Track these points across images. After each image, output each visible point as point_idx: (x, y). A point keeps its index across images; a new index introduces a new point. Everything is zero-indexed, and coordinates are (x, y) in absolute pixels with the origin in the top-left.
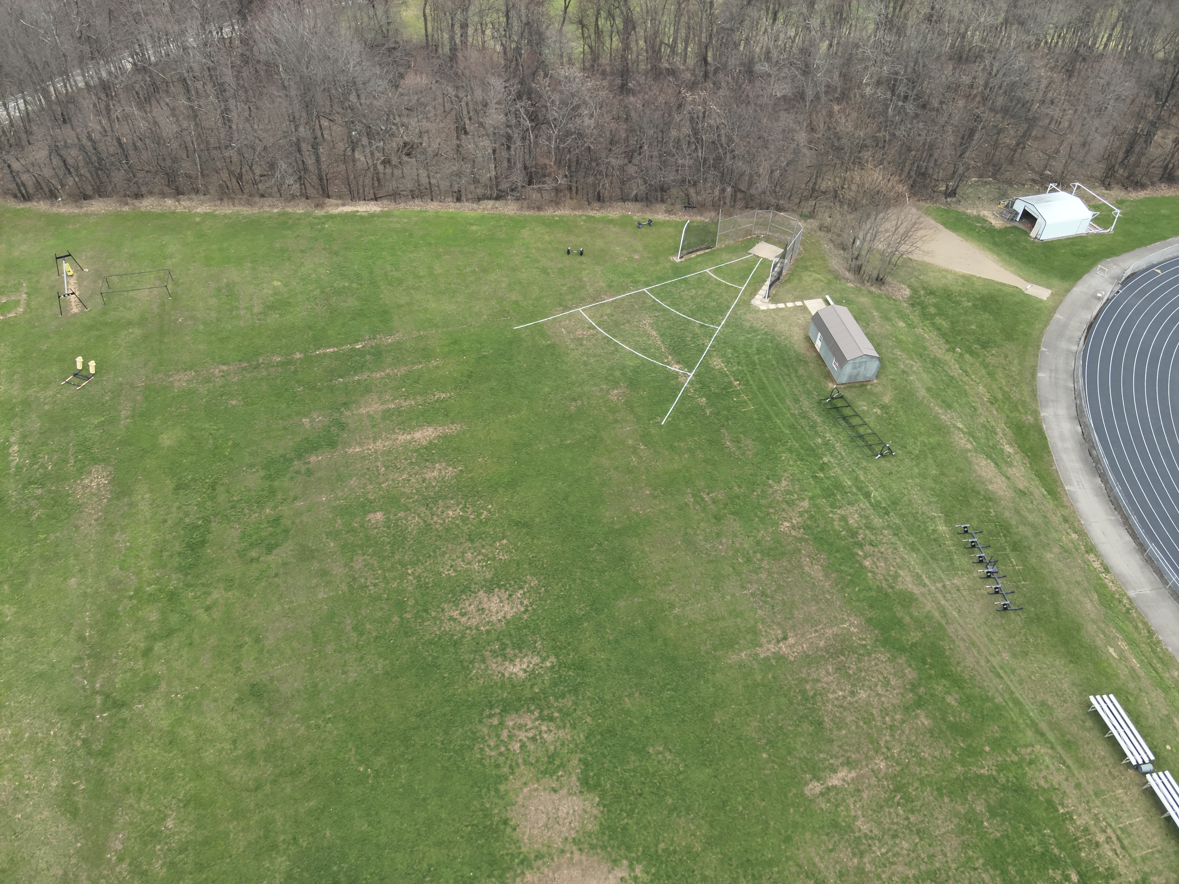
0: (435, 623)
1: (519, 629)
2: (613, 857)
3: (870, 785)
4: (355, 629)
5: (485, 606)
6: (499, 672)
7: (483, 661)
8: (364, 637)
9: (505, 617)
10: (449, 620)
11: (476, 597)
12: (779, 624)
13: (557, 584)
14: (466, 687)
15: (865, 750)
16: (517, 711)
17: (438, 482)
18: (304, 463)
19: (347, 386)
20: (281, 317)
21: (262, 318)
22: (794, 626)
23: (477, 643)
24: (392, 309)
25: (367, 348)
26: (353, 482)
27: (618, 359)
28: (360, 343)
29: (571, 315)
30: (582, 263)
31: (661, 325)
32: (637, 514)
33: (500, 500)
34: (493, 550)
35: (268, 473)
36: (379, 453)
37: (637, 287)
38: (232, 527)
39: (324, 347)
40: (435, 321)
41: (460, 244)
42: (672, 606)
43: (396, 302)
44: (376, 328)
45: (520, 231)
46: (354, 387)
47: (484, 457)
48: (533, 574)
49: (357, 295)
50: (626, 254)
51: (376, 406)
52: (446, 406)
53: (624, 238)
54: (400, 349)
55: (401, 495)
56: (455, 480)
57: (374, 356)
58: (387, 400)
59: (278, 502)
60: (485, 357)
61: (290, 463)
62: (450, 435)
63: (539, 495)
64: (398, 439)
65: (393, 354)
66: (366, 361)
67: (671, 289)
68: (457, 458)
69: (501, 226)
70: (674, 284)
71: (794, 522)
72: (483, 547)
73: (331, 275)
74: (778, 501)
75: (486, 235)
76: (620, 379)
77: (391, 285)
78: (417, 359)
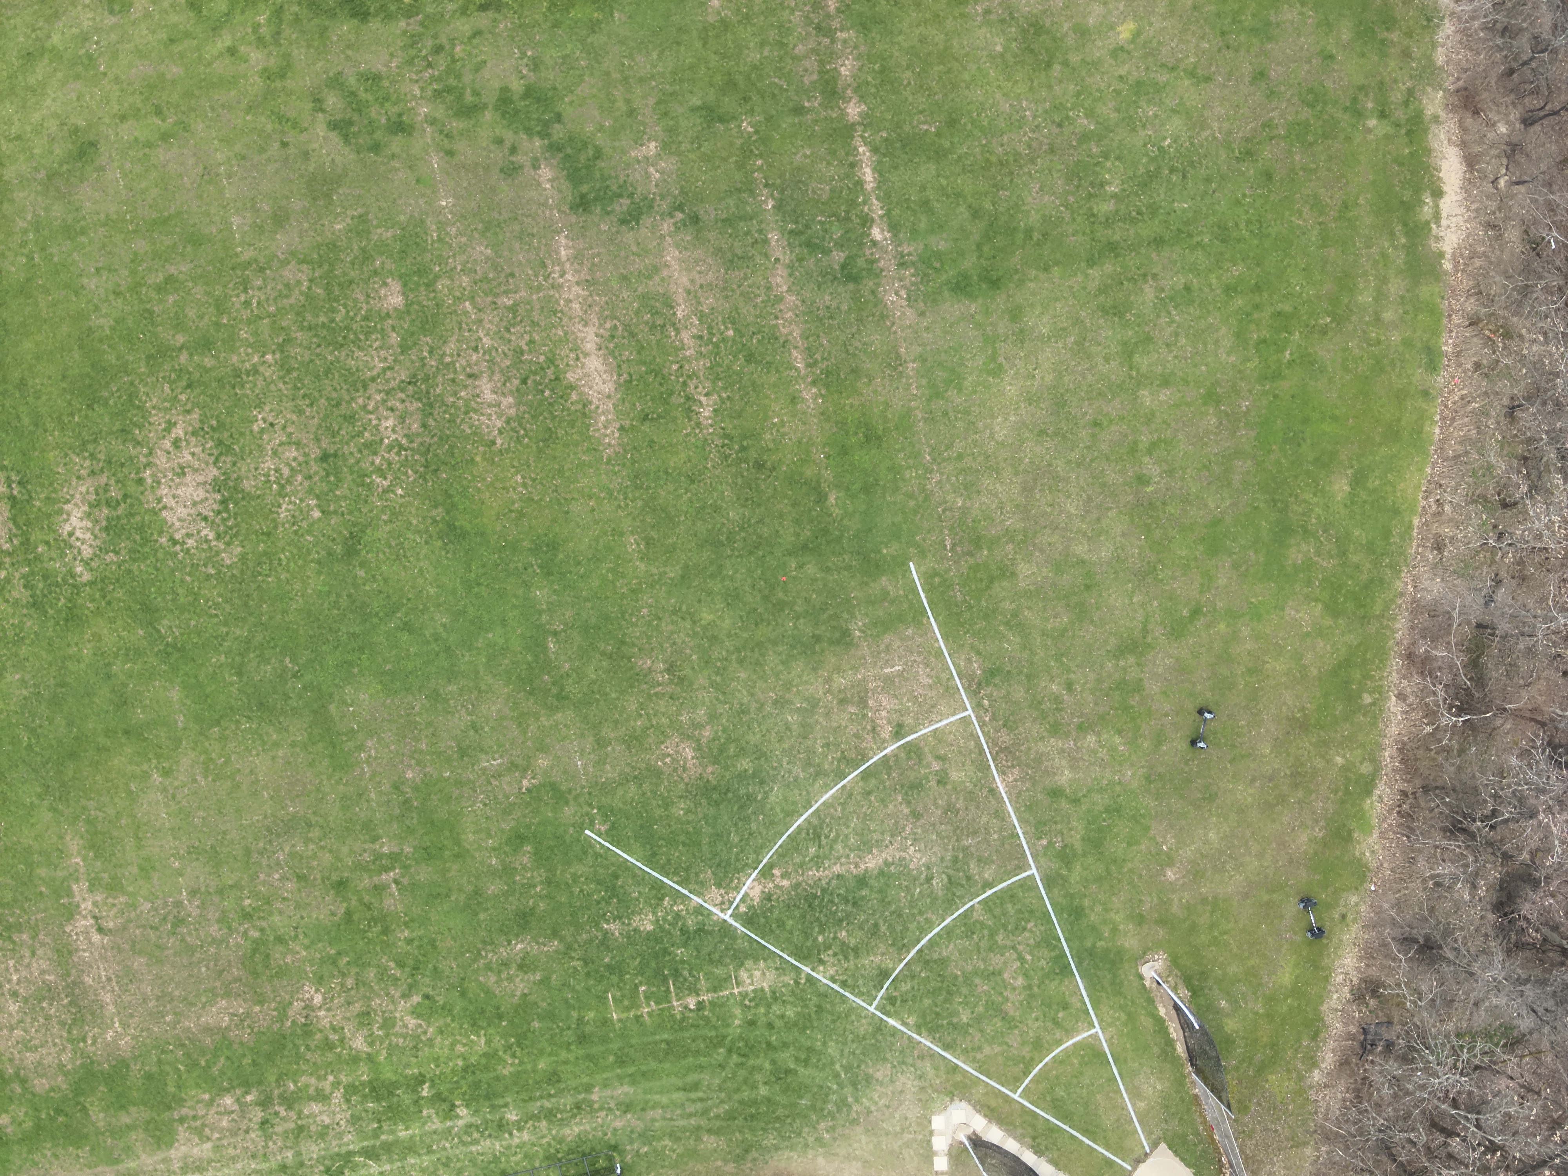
0: (165, 400)
1: (141, 529)
4: (170, 279)
5: (188, 478)
7: (93, 473)
8: (153, 294)
9: (165, 507)
10: (169, 422)
11: (207, 464)
12: (125, 928)
13: (220, 595)
17: (467, 402)
18: (536, 159)
19: (751, 219)
20: (992, 57)
21: (993, 17)
22: (120, 950)
23: (122, 465)
24: (1004, 296)
25: (868, 252)
26: (482, 250)
27: (790, 772)
28: (888, 235)
29: (950, 691)
30: (1159, 740)
31: (900, 885)
32: (360, 748)
33: (413, 511)
34: (300, 495)
35: (516, 98)
36: (551, 292)
37: (1045, 855)
38: (392, 55)
39: (879, 162)
40: (952, 393)
41: (1269, 452)
42: (167, 773)
43: (1032, 305)
44: (938, 265)
45: (1317, 600)
46: (747, 233)
47: (525, 485)
48: (243, 558)
49: (1067, 216)
50: (1188, 852)
51: (685, 280)
52: (675, 419)
53: (1260, 856)
54: (860, 320)
55: (441, 337)
56: (468, 431)
57: (843, 267)
58: (699, 303)
59: (444, 125)
60: (821, 498)
61: (539, 133)
62: (590, 425)
63: (420, 581)
64: (586, 325)
65: (845, 307)
66: (826, 252)
67: (1031, 931)
68: (526, 435)
69: (1343, 554)
70: (1049, 941)
71: (322, 1013)
72: (310, 477)
73: (1153, 151)
74: (370, 999)
75: (1304, 514)
76: (726, 768)
77: (1103, 290)
78: (823, 359)
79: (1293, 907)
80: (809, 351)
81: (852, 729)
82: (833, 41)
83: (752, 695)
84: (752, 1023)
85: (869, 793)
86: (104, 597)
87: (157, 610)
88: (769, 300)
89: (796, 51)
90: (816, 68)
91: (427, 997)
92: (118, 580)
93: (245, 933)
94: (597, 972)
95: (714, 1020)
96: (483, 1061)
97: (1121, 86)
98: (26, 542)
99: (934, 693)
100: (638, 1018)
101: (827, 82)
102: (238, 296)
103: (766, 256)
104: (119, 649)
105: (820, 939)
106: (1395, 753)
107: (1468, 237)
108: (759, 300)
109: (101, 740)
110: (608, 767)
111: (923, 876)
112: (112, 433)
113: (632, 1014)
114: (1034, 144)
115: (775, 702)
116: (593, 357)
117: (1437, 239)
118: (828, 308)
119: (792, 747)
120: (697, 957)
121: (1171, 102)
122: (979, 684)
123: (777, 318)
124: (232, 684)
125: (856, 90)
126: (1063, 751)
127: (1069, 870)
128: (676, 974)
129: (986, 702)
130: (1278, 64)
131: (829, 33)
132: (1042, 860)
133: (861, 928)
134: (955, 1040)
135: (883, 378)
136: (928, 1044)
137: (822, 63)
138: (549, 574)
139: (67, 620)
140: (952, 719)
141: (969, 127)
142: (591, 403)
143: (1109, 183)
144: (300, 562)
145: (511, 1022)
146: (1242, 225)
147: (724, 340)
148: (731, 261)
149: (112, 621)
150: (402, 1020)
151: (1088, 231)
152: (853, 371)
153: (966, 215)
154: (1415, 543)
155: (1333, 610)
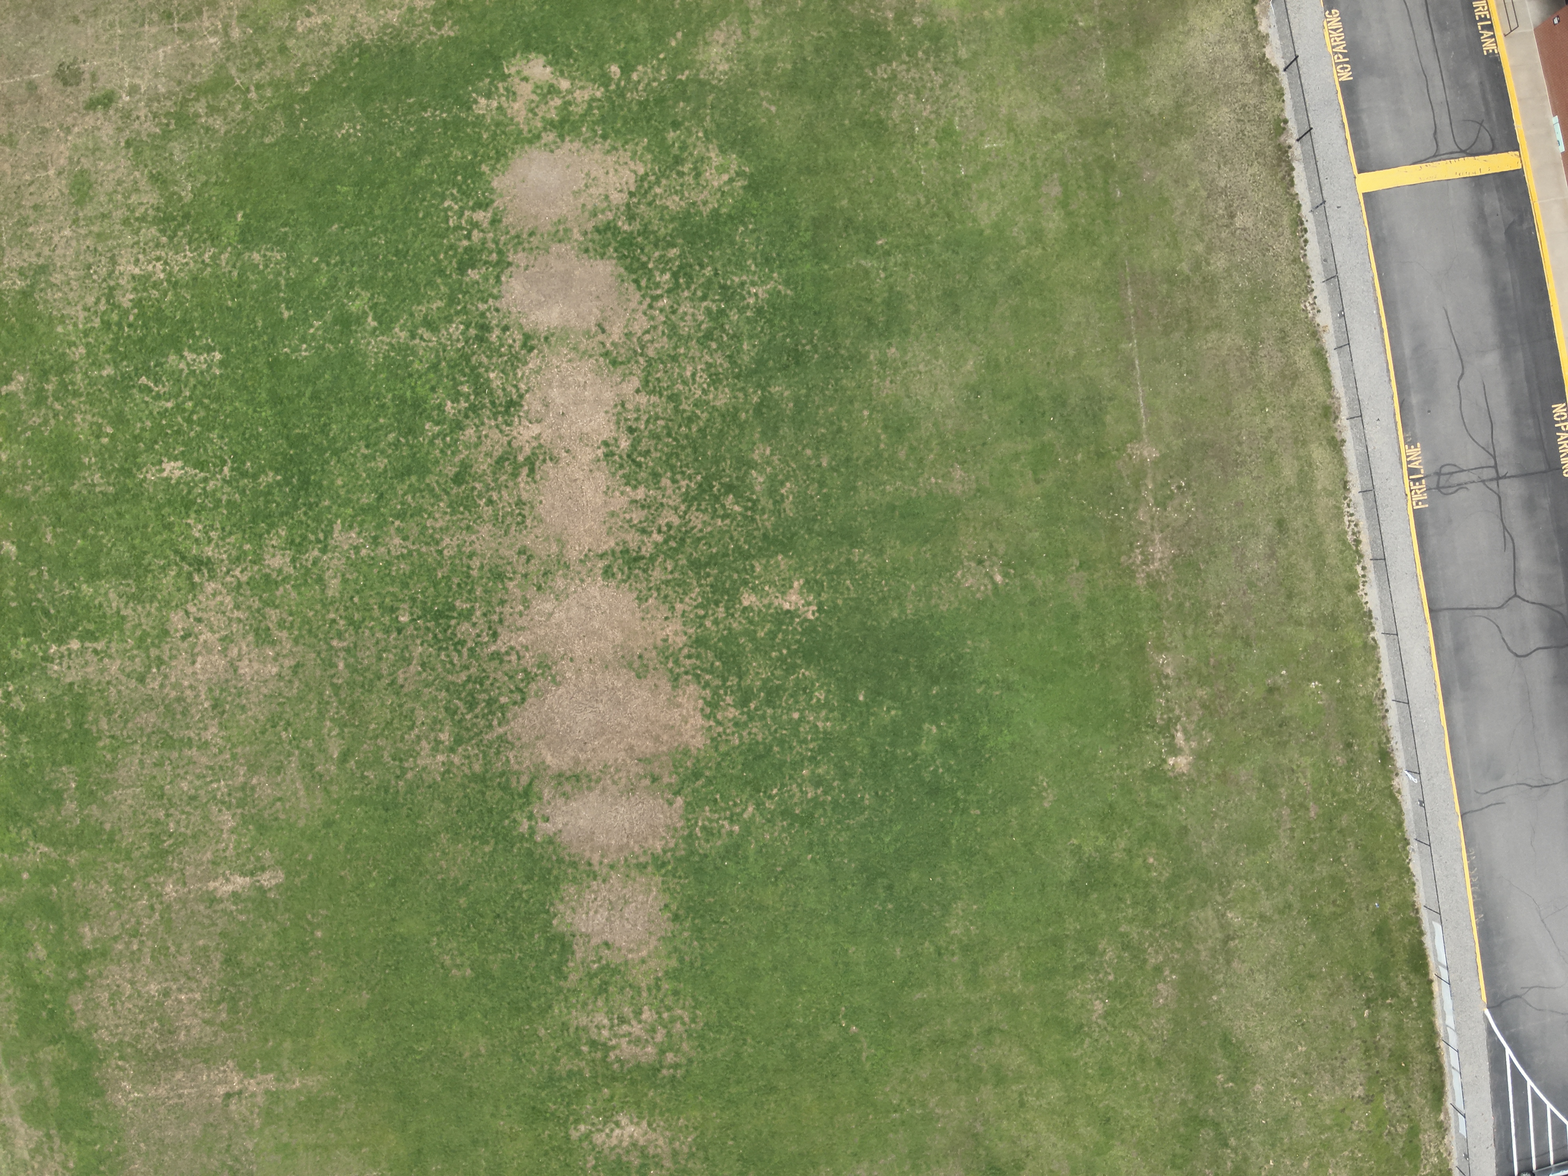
2: (551, 848)
3: (197, 866)
6: (655, 1130)
14: (704, 1118)
15: (183, 913)
16: (638, 1066)
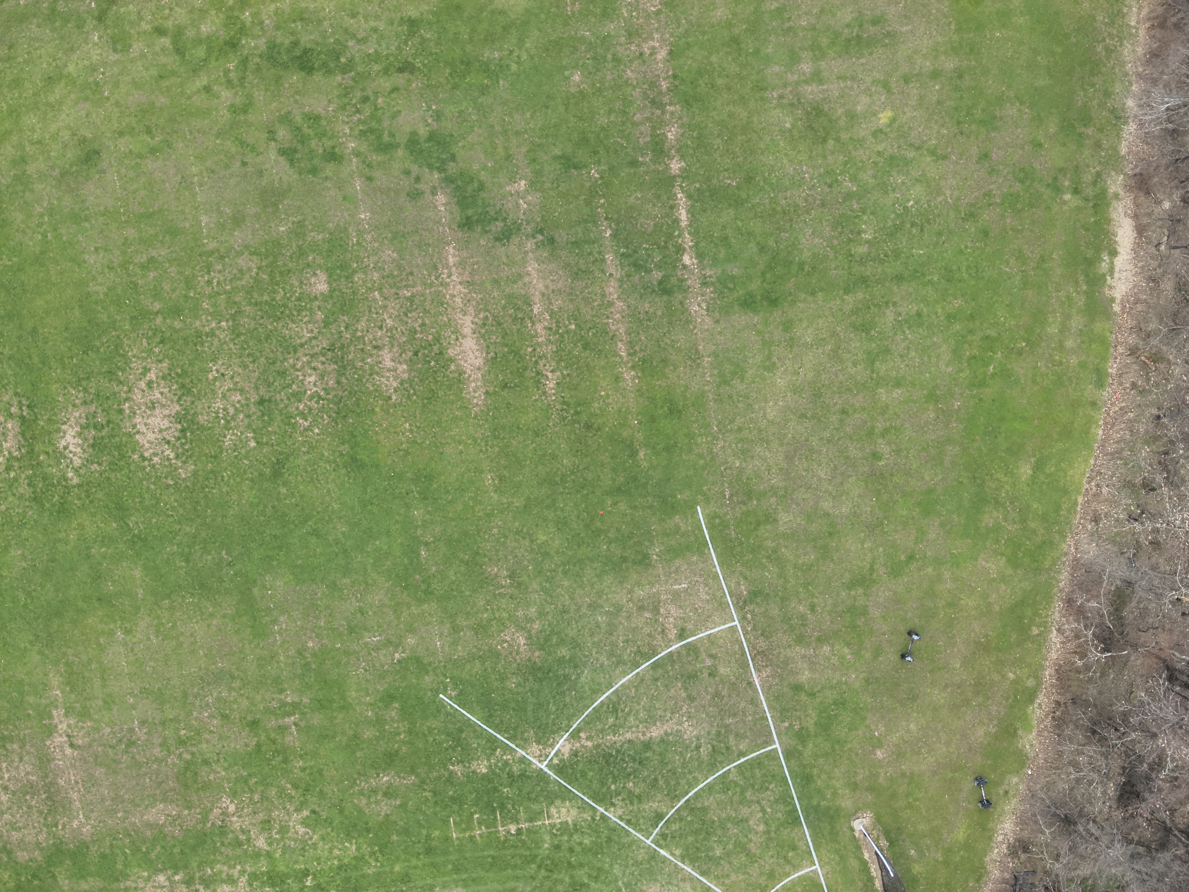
0: (143, 351)
1: (119, 447)
4: (151, 260)
5: (157, 411)
7: (85, 403)
8: (139, 271)
9: (138, 432)
10: (145, 368)
11: (172, 401)
12: (90, 746)
13: (176, 501)
17: (371, 367)
18: (434, 188)
19: (593, 243)
20: (782, 132)
21: (785, 101)
22: (86, 762)
23: (108, 398)
24: (780, 312)
25: (679, 273)
26: (389, 254)
27: (597, 660)
28: (695, 261)
29: (722, 606)
30: (877, 652)
31: (675, 750)
32: (275, 622)
33: (326, 446)
34: (241, 429)
35: (421, 140)
36: (440, 289)
37: (786, 734)
38: (329, 101)
39: (692, 206)
40: (736, 382)
41: (973, 441)
42: (128, 632)
43: (801, 320)
44: (732, 286)
45: (1002, 555)
46: (590, 254)
47: (411, 431)
48: (195, 474)
49: (831, 255)
50: (894, 738)
51: (541, 286)
52: (527, 387)
53: (948, 744)
54: (670, 323)
55: (356, 316)
56: (371, 388)
57: (660, 283)
58: (551, 303)
59: (366, 157)
60: (634, 454)
61: (438, 168)
62: (463, 388)
63: (328, 499)
64: (464, 315)
65: (659, 313)
66: (648, 271)
67: (772, 790)
68: (415, 394)
69: (1024, 521)
70: (785, 799)
71: (235, 819)
72: (248, 416)
73: (899, 210)
74: (270, 810)
75: (997, 489)
76: (549, 654)
77: (855, 312)
78: (641, 350)
79: (969, 784)
80: (631, 344)
81: (647, 630)
82: (663, 113)
83: (572, 599)
84: (557, 847)
85: (656, 680)
86: (88, 497)
87: (128, 509)
88: (603, 305)
89: (635, 119)
90: (649, 132)
91: (314, 812)
92: (99, 485)
93: (180, 755)
94: (442, 801)
95: (529, 843)
96: (354, 862)
97: (878, 159)
98: (31, 452)
99: (710, 606)
100: (472, 838)
101: (657, 144)
102: (203, 276)
103: (603, 271)
104: (97, 536)
105: (613, 787)
106: (1053, 672)
107: (1134, 287)
108: (596, 304)
109: (80, 603)
110: (460, 648)
111: (694, 745)
112: (100, 373)
113: (467, 834)
114: (810, 199)
115: (590, 606)
116: (469, 339)
117: (1111, 287)
118: (647, 313)
119: (601, 641)
120: (519, 795)
121: (915, 173)
122: (745, 602)
123: (608, 318)
124: (181, 568)
125: (678, 151)
126: (804, 656)
127: (804, 747)
128: (502, 806)
129: (749, 616)
130: (999, 148)
131: (661, 106)
132: (784, 738)
133: (644, 781)
134: (709, 869)
135: (685, 367)
136: (689, 870)
137: (654, 128)
138: (425, 498)
139: (59, 512)
140: (723, 627)
141: (762, 183)
142: (465, 373)
143: (865, 232)
144: (238, 479)
145: (376, 835)
146: (964, 269)
147: (568, 332)
148: (577, 274)
149: (93, 515)
150: (294, 828)
151: (846, 267)
152: (662, 361)
153: (755, 250)
154: (1078, 516)
155: (1014, 562)
